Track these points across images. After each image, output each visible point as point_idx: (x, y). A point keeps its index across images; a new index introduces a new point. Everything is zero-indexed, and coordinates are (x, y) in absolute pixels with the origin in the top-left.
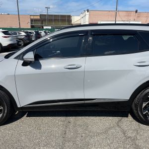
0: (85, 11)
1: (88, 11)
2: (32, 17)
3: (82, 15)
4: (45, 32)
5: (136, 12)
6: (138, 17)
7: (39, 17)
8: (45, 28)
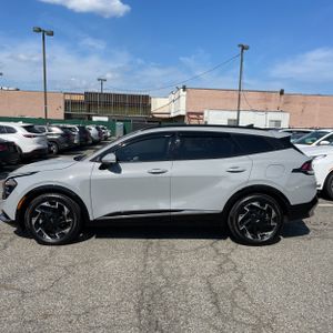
0: (178, 89)
1: (184, 88)
2: (68, 97)
3: (173, 97)
4: (97, 128)
5: (282, 93)
6: (286, 103)
7: (82, 98)
8: (95, 119)
